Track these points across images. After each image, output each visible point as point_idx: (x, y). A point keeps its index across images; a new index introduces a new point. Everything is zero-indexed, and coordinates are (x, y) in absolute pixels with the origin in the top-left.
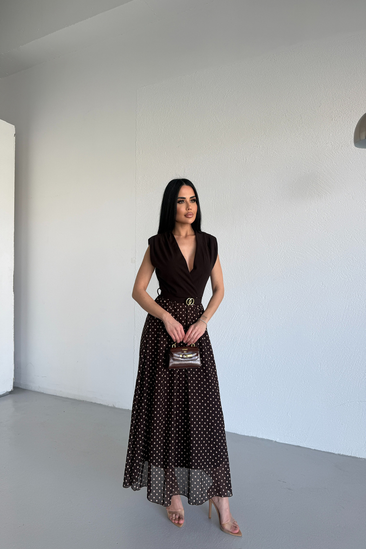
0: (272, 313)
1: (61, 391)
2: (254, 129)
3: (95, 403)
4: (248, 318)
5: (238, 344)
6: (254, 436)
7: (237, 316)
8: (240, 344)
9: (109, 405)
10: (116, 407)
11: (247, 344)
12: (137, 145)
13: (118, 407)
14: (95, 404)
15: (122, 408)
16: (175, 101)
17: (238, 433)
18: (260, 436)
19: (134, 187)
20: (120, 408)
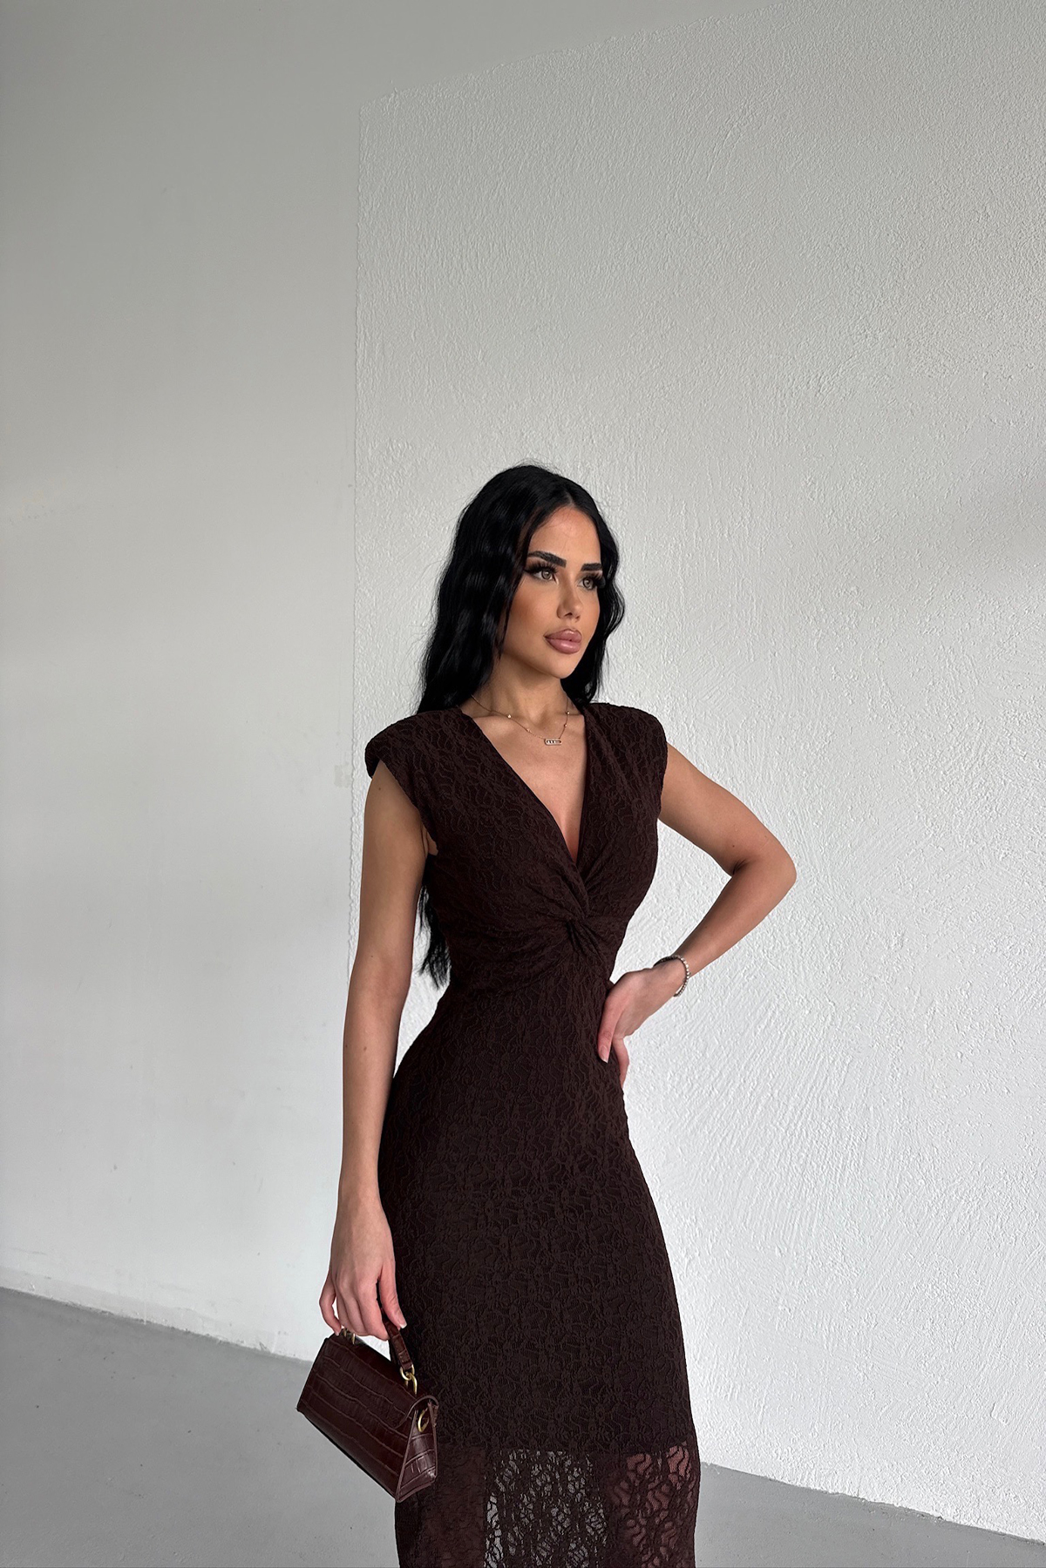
0: (931, 1004)
1: (50, 1279)
2: (852, 266)
3: (188, 1333)
4: (828, 1022)
5: (785, 1125)
6: (849, 1492)
7: (781, 1013)
8: (792, 1125)
9: (242, 1343)
10: (273, 1351)
11: (825, 1126)
12: (359, 320)
14: (189, 1338)
16: (520, 151)
17: (779, 1479)
18: (873, 1495)
19: (350, 486)
20: (288, 1356)
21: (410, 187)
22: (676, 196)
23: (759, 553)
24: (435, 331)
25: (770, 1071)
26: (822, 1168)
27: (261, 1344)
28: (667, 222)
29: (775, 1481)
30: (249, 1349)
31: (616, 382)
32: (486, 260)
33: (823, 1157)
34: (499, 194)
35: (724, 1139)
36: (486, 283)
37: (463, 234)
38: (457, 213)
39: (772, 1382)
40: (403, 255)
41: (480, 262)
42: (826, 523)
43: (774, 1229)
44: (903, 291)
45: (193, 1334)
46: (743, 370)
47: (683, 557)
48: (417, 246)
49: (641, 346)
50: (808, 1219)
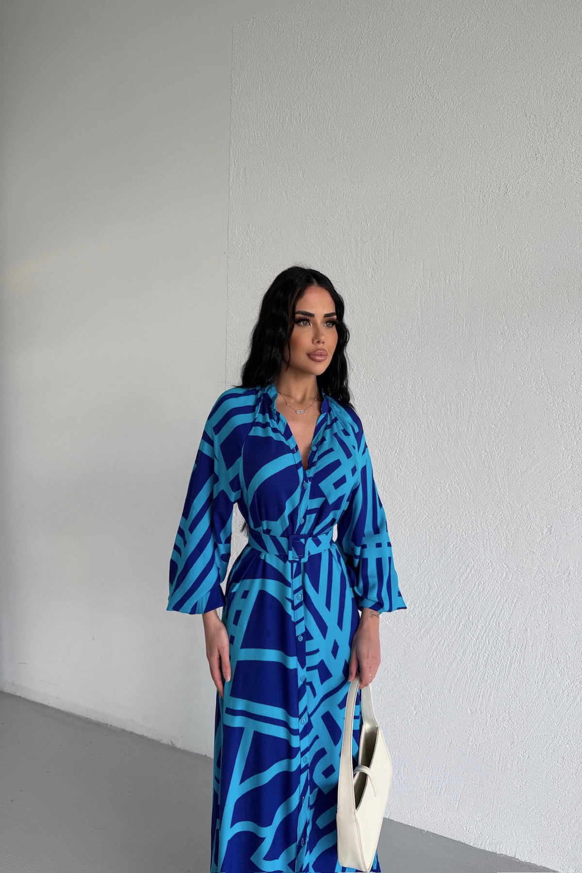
1: (58, 698)
3: (131, 733)
4: (503, 577)
5: (476, 636)
6: (509, 854)
7: (475, 570)
8: (480, 637)
9: (161, 740)
10: (179, 746)
11: (500, 639)
12: (231, 155)
13: (183, 749)
15: (191, 751)
16: (326, 50)
17: (467, 843)
18: (524, 857)
19: (225, 253)
20: (187, 749)
21: (261, 74)
22: (420, 73)
23: (468, 292)
24: (275, 160)
25: (468, 604)
26: (498, 663)
27: (172, 742)
28: (414, 90)
29: (465, 844)
30: (165, 744)
31: (382, 189)
32: (305, 117)
33: (498, 657)
34: (313, 76)
35: (439, 642)
36: (305, 131)
37: (292, 102)
38: (289, 89)
39: (464, 787)
40: (257, 115)
41: (302, 118)
42: (509, 273)
43: (467, 697)
44: (561, 130)
45: (135, 734)
46: (459, 180)
48: (265, 110)
49: (398, 167)
50: (489, 693)
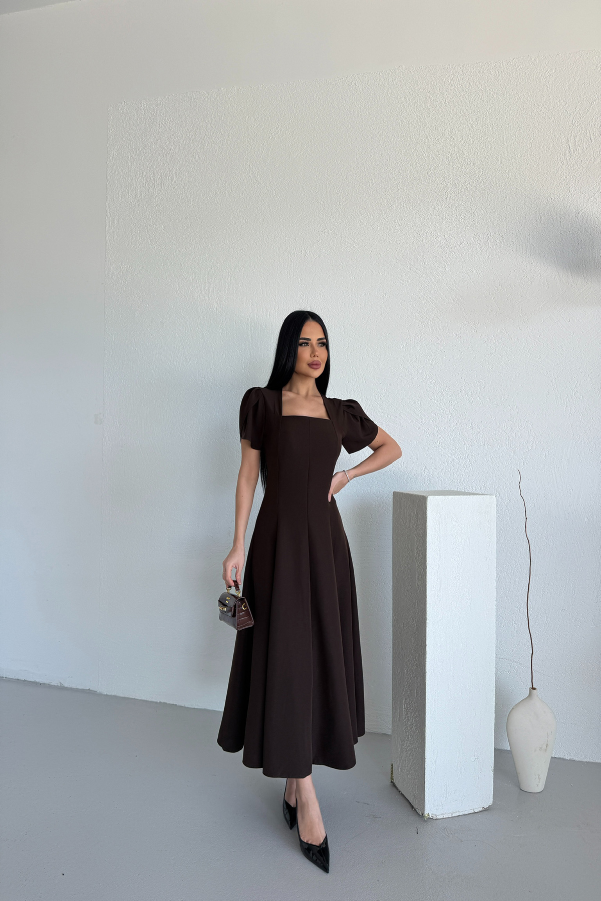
2: (319, 201)
9: (52, 683)
10: (66, 685)
12: (107, 207)
13: (70, 687)
14: (25, 682)
16: (181, 135)
19: (102, 284)
20: (73, 687)
21: (131, 147)
22: (248, 163)
27: (60, 683)
28: (244, 174)
30: (55, 686)
31: (222, 245)
32: (166, 184)
36: (165, 195)
38: (153, 161)
40: (128, 179)
45: (28, 681)
47: (251, 325)
